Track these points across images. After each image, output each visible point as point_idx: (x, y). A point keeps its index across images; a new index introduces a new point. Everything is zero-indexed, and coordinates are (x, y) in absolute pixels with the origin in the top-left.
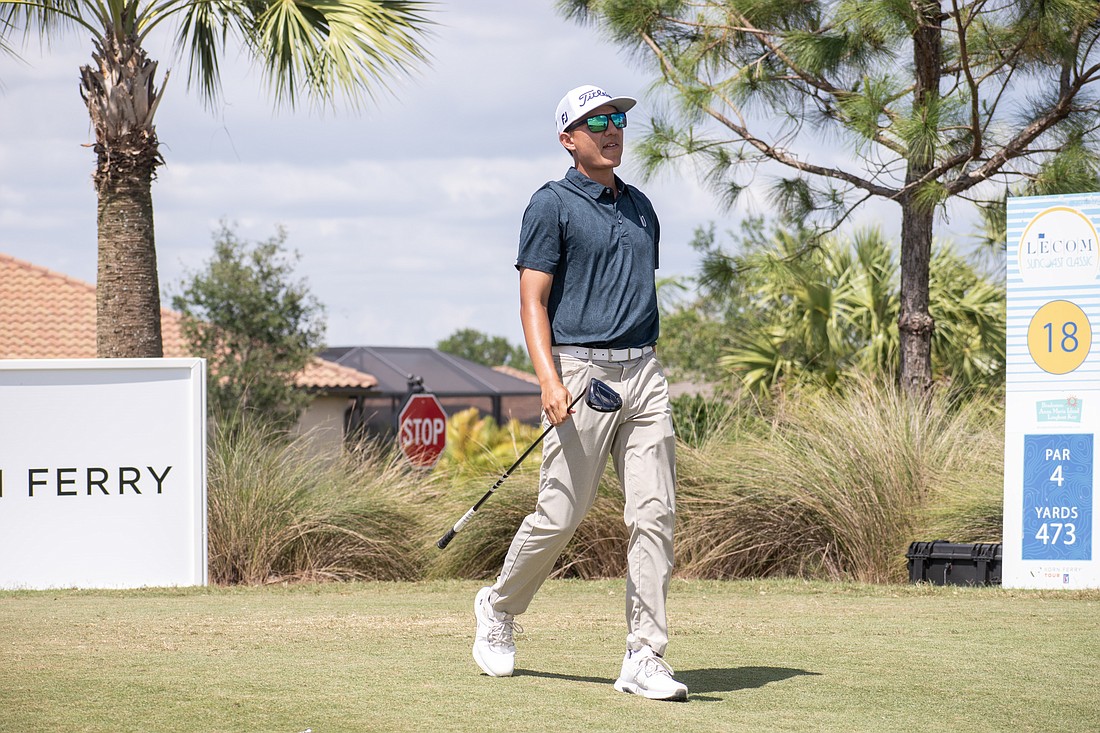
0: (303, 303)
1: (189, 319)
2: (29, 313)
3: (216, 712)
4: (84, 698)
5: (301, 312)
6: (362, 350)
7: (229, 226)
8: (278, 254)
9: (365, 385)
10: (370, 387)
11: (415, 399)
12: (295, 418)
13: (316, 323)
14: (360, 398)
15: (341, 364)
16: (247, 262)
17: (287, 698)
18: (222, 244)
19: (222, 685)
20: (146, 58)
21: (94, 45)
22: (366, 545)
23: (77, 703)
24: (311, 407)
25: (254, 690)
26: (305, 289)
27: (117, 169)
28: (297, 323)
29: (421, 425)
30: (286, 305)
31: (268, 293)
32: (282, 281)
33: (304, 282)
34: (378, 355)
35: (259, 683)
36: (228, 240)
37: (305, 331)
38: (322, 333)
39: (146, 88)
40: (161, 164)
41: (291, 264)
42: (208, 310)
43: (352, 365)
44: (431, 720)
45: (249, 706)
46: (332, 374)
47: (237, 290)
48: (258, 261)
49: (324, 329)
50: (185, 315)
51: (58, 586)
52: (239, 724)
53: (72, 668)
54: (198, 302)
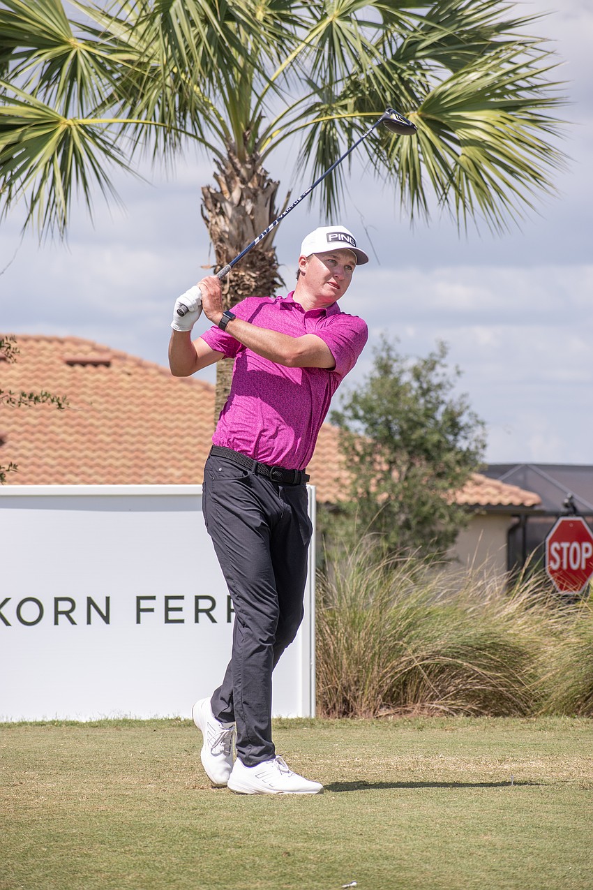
0: (463, 420)
1: (346, 435)
2: (189, 427)
3: (264, 862)
4: (136, 843)
5: (461, 429)
6: (526, 467)
7: (390, 341)
8: (439, 369)
9: (528, 503)
10: (533, 506)
11: (563, 522)
12: (451, 537)
13: (476, 440)
14: (523, 517)
15: (504, 481)
16: (406, 378)
17: (340, 848)
18: (382, 359)
19: (276, 832)
20: (267, 178)
21: (215, 166)
22: (481, 679)
23: (127, 848)
24: (469, 527)
25: (309, 838)
26: (465, 405)
27: (236, 291)
28: (456, 440)
29: (568, 549)
30: (445, 422)
31: (427, 409)
32: (442, 397)
33: (464, 399)
34: (542, 473)
35: (315, 830)
36: (388, 355)
37: (464, 448)
38: (481, 451)
39: (268, 208)
40: (281, 286)
41: (451, 380)
42: (366, 425)
43: (515, 483)
44: (483, 875)
45: (299, 856)
46: (494, 492)
47: (396, 405)
48: (417, 376)
49: (484, 446)
50: (343, 430)
51: (160, 717)
52: (285, 875)
53: (131, 810)
54: (356, 417)
